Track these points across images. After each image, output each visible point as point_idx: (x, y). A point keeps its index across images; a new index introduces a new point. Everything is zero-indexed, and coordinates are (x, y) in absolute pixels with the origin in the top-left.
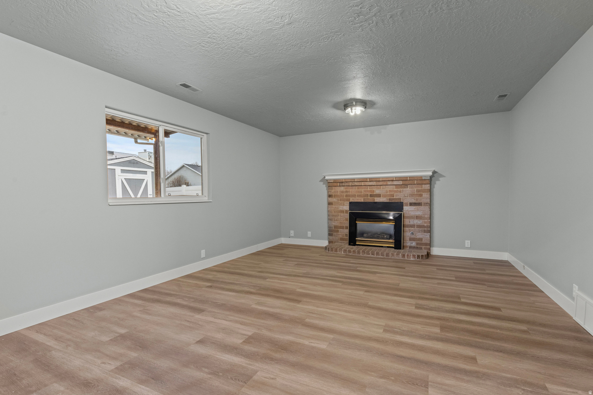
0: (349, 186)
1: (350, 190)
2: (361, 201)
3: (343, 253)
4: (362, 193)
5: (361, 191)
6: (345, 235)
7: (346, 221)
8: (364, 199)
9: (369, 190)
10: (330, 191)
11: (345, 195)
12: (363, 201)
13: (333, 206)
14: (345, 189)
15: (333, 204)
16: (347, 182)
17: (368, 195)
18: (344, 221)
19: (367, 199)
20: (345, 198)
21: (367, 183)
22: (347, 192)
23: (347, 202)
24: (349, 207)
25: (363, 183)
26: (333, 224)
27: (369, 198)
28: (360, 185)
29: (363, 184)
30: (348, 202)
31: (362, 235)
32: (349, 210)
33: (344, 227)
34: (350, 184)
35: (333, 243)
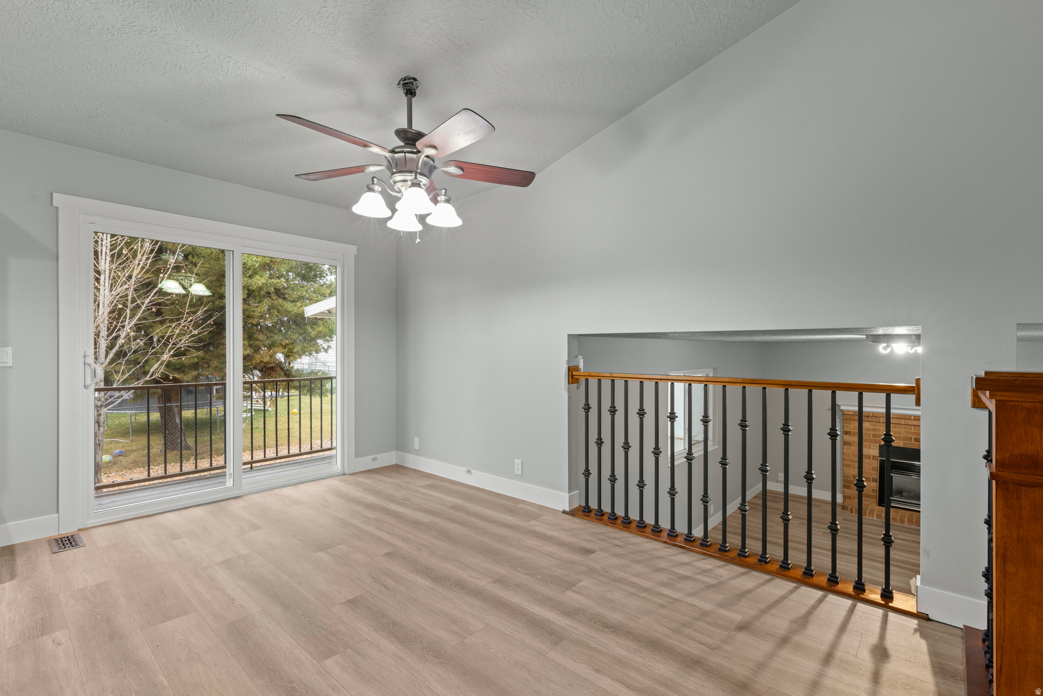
0: (880, 422)
1: (881, 428)
2: (900, 446)
3: (875, 519)
4: (900, 434)
5: (900, 432)
6: (871, 490)
7: (873, 470)
8: (905, 444)
9: (912, 431)
10: (847, 426)
11: (872, 434)
12: (902, 446)
13: (852, 447)
14: (873, 425)
15: (852, 444)
16: (876, 417)
17: (912, 438)
18: (870, 470)
19: (910, 443)
20: (872, 438)
21: (910, 422)
22: (875, 430)
23: (875, 444)
24: (878, 451)
25: (903, 420)
26: (852, 472)
27: (913, 442)
28: (898, 423)
29: (903, 422)
30: (878, 445)
31: (900, 492)
32: (879, 457)
33: (870, 478)
34: (881, 420)
35: (850, 499)
